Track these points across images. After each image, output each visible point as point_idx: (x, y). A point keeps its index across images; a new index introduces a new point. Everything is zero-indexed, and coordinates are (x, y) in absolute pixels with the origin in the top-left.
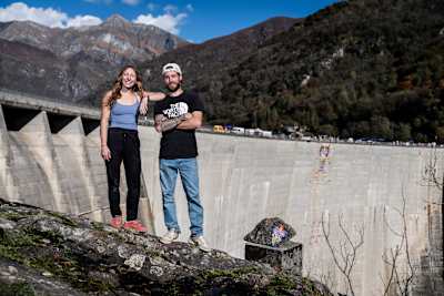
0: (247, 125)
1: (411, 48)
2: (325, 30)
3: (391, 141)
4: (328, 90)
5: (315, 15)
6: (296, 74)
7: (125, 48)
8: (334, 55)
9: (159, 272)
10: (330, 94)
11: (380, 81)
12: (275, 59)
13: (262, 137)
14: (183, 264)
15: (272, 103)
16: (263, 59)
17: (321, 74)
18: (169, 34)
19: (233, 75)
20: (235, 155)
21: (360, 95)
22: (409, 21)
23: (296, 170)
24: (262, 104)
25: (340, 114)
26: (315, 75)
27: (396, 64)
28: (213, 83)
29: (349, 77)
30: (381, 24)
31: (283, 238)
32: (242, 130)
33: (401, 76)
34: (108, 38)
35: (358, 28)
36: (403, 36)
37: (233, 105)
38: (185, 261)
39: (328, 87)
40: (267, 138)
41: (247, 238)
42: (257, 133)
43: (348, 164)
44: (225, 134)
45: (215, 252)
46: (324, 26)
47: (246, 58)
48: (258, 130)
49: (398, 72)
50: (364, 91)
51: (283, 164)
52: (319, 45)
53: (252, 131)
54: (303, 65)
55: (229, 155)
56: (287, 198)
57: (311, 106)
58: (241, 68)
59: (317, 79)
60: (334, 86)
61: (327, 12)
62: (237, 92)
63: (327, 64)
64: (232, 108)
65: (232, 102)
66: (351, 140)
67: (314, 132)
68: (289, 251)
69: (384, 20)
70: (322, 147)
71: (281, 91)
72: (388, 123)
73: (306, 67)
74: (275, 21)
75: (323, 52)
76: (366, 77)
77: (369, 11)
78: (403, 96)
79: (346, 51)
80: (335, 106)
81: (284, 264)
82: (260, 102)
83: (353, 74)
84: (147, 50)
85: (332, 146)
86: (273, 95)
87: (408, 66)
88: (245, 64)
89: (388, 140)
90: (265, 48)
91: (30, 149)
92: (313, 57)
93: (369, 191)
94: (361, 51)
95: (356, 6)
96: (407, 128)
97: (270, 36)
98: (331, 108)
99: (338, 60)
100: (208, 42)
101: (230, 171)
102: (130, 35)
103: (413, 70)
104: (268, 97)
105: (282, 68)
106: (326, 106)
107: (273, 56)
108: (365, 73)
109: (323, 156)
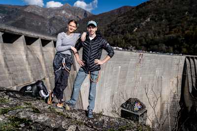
0: (114, 46)
1: (175, 19)
2: (143, 11)
3: (166, 53)
4: (143, 34)
5: (140, 5)
6: (132, 27)
7: (70, 16)
8: (146, 20)
11: (163, 31)
13: (119, 50)
14: (95, 127)
15: (123, 37)
16: (120, 21)
17: (141, 27)
18: (85, 11)
19: (108, 27)
22: (174, 9)
23: (131, 62)
25: (147, 42)
26: (139, 28)
27: (168, 25)
28: (101, 29)
29: (151, 29)
30: (165, 10)
33: (171, 29)
34: (64, 12)
35: (155, 10)
36: (172, 14)
38: (96, 125)
39: (143, 32)
41: (122, 106)
43: (149, 60)
45: (109, 118)
46: (143, 9)
47: (113, 21)
48: (117, 47)
49: (169, 27)
50: (156, 34)
51: (126, 60)
52: (141, 16)
53: (115, 48)
54: (134, 24)
57: (137, 39)
58: (112, 24)
60: (146, 32)
61: (144, 4)
62: (110, 33)
63: (143, 24)
65: (108, 37)
66: (151, 52)
67: (137, 49)
68: (142, 115)
69: (166, 8)
70: (140, 55)
71: (126, 33)
72: (165, 46)
73: (136, 24)
74: (125, 7)
76: (157, 29)
77: (160, 4)
78: (171, 37)
79: (150, 20)
80: (145, 40)
81: (140, 121)
82: (118, 37)
83: (153, 28)
84: (78, 17)
85: (144, 54)
86: (123, 34)
87: (173, 26)
89: (164, 52)
90: (121, 17)
91: (35, 52)
92: (138, 21)
93: (157, 71)
94: (156, 19)
95: (155, 2)
96: (171, 49)
97: (123, 13)
98: (144, 40)
99: (147, 23)
100: (100, 14)
102: (71, 11)
103: (175, 27)
104: (121, 35)
105: (127, 25)
106: (142, 39)
107: (124, 20)
108: (157, 27)
109: (141, 58)
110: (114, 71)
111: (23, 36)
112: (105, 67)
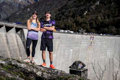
0: (64, 29)
3: (116, 35)
6: (82, 10)
8: (96, 4)
9: (46, 77)
10: (94, 18)
11: (112, 13)
12: (75, 5)
13: (70, 33)
14: (52, 75)
15: (73, 21)
17: (91, 10)
19: (59, 11)
21: (104, 18)
23: (82, 45)
24: (70, 21)
25: (97, 25)
26: (89, 11)
27: (117, 8)
31: (82, 67)
32: (63, 31)
37: (59, 22)
38: (53, 74)
39: (93, 15)
40: (72, 34)
41: (70, 67)
42: (68, 32)
43: (100, 43)
44: (57, 32)
45: (61, 71)
47: (64, 5)
48: (69, 31)
49: (118, 10)
50: (106, 17)
51: (77, 43)
53: (66, 31)
54: (85, 7)
55: (58, 40)
56: (79, 55)
57: (87, 22)
58: (62, 8)
59: (90, 13)
60: (96, 15)
63: (93, 7)
64: (59, 23)
65: (59, 21)
66: (101, 34)
67: (88, 32)
68: (83, 71)
70: (91, 37)
71: (76, 17)
72: (115, 28)
73: (86, 8)
76: (107, 12)
80: (96, 22)
81: (82, 75)
82: (69, 21)
83: (103, 11)
86: (74, 18)
88: (64, 7)
89: (114, 35)
92: (88, 4)
93: (108, 53)
94: (105, 3)
99: (97, 6)
101: (59, 46)
104: (72, 19)
105: (77, 9)
106: (93, 22)
107: (74, 4)
108: (107, 10)
109: (92, 40)
110: (67, 54)
112: (57, 51)
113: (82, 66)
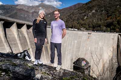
1: (111, 10)
2: (90, 6)
5: (88, 2)
6: (83, 16)
10: (91, 21)
11: (103, 18)
12: (78, 13)
15: (78, 23)
16: (76, 13)
19: (68, 16)
20: (69, 35)
21: (98, 21)
22: (110, 4)
23: (83, 38)
24: (75, 23)
25: (93, 26)
26: (88, 16)
27: (107, 14)
28: (64, 18)
29: (96, 17)
30: (104, 5)
32: (71, 29)
34: (40, 8)
35: (98, 5)
36: (109, 7)
39: (91, 19)
40: (76, 31)
41: (74, 63)
43: (95, 37)
46: (90, 5)
47: (72, 12)
48: (74, 29)
49: (107, 16)
51: (80, 37)
52: (89, 9)
53: (73, 29)
54: (85, 14)
56: (80, 44)
57: (87, 23)
58: (71, 15)
62: (69, 20)
63: (90, 14)
65: (68, 23)
66: (96, 31)
67: (87, 29)
68: (87, 68)
69: (104, 4)
71: (80, 20)
72: (105, 28)
74: (79, 4)
75: (90, 11)
77: (101, 2)
78: (108, 22)
79: (95, 11)
80: (92, 24)
83: (97, 16)
84: (49, 11)
89: (105, 32)
90: (76, 10)
92: (87, 12)
94: (99, 11)
96: (109, 29)
97: (77, 7)
99: (93, 13)
100: (63, 9)
101: (68, 38)
102: (45, 7)
103: (111, 15)
104: (77, 21)
105: (80, 15)
106: (90, 24)
108: (99, 16)
109: (89, 35)
110: (73, 43)
111: (15, 23)
113: (85, 64)
